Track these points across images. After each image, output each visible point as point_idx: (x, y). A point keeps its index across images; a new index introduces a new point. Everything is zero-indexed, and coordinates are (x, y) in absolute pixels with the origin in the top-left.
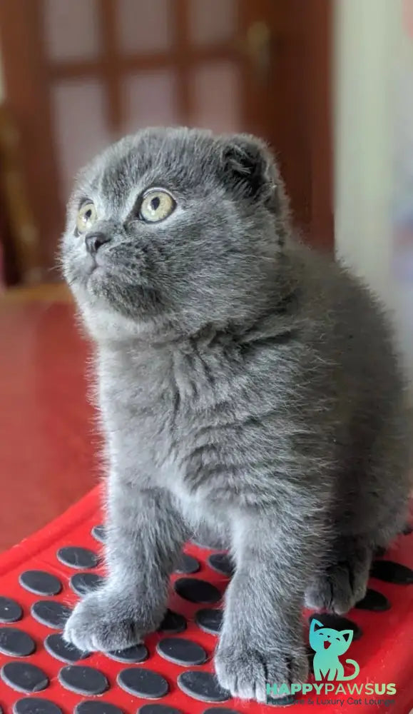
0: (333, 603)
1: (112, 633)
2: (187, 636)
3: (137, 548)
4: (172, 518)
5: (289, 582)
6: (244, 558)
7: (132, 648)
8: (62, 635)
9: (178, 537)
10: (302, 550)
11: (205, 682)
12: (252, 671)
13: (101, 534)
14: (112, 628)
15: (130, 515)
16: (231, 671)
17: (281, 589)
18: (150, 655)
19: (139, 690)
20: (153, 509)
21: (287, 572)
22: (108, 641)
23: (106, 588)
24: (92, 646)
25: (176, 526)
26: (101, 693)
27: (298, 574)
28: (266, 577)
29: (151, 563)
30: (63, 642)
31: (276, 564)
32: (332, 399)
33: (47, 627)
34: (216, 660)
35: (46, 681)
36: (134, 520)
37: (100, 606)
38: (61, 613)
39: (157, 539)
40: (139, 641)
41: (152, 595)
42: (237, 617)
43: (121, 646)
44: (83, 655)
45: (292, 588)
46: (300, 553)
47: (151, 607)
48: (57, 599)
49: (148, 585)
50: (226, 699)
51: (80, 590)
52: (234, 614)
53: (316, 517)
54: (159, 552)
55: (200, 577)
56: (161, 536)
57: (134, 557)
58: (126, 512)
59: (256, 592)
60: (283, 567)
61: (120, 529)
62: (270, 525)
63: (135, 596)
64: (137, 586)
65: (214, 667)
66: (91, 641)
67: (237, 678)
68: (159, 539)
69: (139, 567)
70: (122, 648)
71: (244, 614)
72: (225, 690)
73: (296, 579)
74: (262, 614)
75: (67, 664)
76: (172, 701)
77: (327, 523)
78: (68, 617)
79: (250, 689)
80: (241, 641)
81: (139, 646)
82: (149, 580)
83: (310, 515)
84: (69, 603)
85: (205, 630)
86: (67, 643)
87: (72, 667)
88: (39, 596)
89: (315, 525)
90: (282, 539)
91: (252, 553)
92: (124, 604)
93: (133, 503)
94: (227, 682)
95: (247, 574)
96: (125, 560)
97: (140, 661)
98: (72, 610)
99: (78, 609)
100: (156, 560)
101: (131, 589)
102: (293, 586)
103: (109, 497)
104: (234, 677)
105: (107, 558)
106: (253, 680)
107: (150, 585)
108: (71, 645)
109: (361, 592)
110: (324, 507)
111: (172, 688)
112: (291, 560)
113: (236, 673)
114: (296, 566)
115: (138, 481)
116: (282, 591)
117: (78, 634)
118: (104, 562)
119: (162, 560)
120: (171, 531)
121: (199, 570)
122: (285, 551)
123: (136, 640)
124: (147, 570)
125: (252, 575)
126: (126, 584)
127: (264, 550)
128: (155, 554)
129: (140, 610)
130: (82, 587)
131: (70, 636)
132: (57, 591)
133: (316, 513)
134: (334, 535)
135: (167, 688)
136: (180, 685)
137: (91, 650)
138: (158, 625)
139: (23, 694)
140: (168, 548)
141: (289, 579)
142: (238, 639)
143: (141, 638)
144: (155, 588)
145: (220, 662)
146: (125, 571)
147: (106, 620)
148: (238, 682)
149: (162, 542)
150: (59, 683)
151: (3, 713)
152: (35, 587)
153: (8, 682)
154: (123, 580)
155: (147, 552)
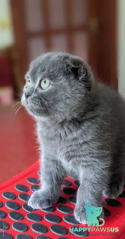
0: (112, 195)
1: (43, 203)
2: (66, 205)
3: (50, 177)
4: (61, 168)
5: (97, 188)
6: (83, 181)
7: (49, 208)
8: (27, 204)
9: (63, 174)
10: (101, 179)
11: (71, 218)
12: (86, 215)
13: (39, 173)
14: (43, 202)
15: (48, 167)
16: (79, 215)
17: (94, 190)
18: (55, 210)
19: (51, 220)
20: (55, 166)
21: (96, 185)
22: (42, 205)
23: (41, 189)
24: (37, 208)
25: (62, 170)
26: (39, 221)
27: (100, 186)
28: (89, 186)
29: (55, 182)
30: (28, 206)
31: (93, 183)
32: (110, 134)
33: (23, 201)
34: (74, 212)
35: (22, 217)
36: (49, 169)
37: (39, 195)
38: (27, 197)
39: (56, 174)
40: (51, 206)
41: (55, 191)
42: (80, 199)
43: (46, 207)
44: (34, 210)
45: (98, 190)
46: (100, 179)
47: (55, 195)
48: (26, 193)
49: (54, 189)
50: (78, 224)
51: (33, 190)
52: (80, 198)
53: (106, 169)
54: (57, 179)
55: (71, 187)
56: (58, 174)
57: (50, 180)
58: (47, 166)
59: (86, 191)
60: (95, 184)
61: (45, 172)
62: (91, 171)
63: (50, 192)
64: (51, 189)
65: (74, 214)
66: (36, 205)
67: (81, 217)
68: (57, 174)
69: (51, 183)
70: (46, 208)
71: (82, 198)
72: (78, 221)
73: (99, 187)
74: (88, 198)
75: (29, 212)
76: (61, 224)
77: (109, 170)
78: (29, 198)
79: (85, 221)
80: (82, 206)
81: (52, 207)
82: (54, 187)
83: (104, 168)
84: (29, 194)
85: (72, 203)
86: (29, 206)
87: (30, 213)
88: (21, 192)
89: (105, 171)
90: (95, 175)
91: (85, 179)
92: (47, 194)
93: (49, 164)
94: (78, 219)
95: (83, 186)
96: (47, 181)
97: (52, 212)
98: (31, 196)
99: (32, 196)
100: (56, 181)
101: (49, 190)
102: (98, 189)
103: (42, 162)
104: (80, 217)
105: (41, 180)
106: (86, 218)
107: (55, 188)
108: (30, 207)
109: (121, 191)
110: (109, 166)
111: (61, 220)
112: (97, 181)
113: (81, 215)
114: (99, 183)
115: (50, 158)
116: (94, 191)
117: (32, 203)
118: (40, 182)
119: (58, 180)
120: (61, 173)
121: (70, 185)
122: (95, 179)
123: (51, 205)
124: (54, 184)
125: (85, 186)
126: (47, 188)
127: (89, 179)
128: (56, 179)
129: (51, 196)
130: (34, 189)
131: (30, 204)
132: (26, 191)
133: (106, 167)
134: (111, 174)
135: (59, 220)
136: (64, 219)
137: (36, 208)
138: (57, 201)
139: (15, 221)
140: (60, 178)
141: (97, 187)
142: (81, 206)
143: (52, 205)
144: (56, 189)
145: (76, 212)
146: (47, 184)
147: (41, 199)
148: (82, 219)
149: (58, 176)
150: (26, 218)
151: (9, 227)
152: (20, 189)
153: (11, 218)
154: (46, 187)
155: (54, 178)
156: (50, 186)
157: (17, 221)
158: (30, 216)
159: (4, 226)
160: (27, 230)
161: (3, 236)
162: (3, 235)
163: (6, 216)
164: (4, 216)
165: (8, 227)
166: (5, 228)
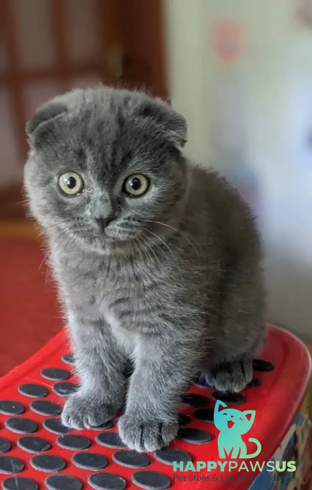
23: (82, 388)
35: (49, 445)
36: (90, 343)
64: (103, 383)
75: (60, 435)
87: (64, 437)
101: (99, 387)
106: (133, 438)
115: (87, 317)
124: (106, 372)
139: (35, 454)
146: (91, 375)
150: (58, 446)
151: (25, 466)
152: (30, 393)
153: (24, 449)
154: (91, 382)
155: (104, 361)
156: (99, 378)
157: (38, 454)
158: (65, 441)
159: (14, 466)
160: (65, 468)
161: (17, 484)
162: (16, 482)
163: (13, 446)
164: (10, 446)
165: (23, 466)
166: (16, 470)
